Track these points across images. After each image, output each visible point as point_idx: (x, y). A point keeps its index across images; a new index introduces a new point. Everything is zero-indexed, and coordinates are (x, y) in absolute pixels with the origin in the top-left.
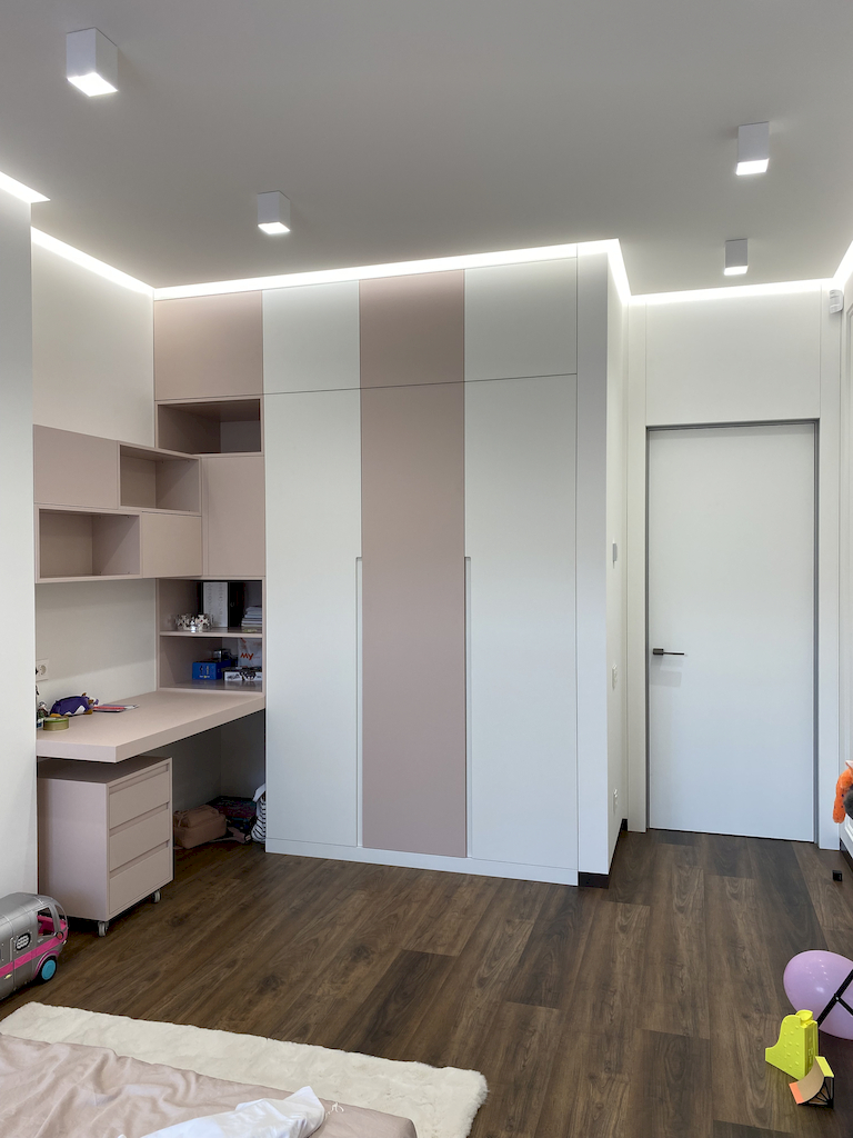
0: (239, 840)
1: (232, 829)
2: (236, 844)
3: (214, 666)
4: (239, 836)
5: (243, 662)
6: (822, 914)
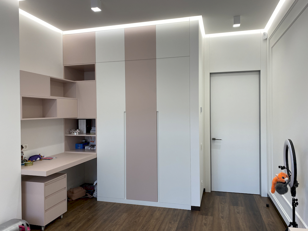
0: (89, 197)
1: (87, 194)
2: (88, 198)
3: (82, 145)
4: (89, 196)
5: (91, 143)
6: (264, 218)
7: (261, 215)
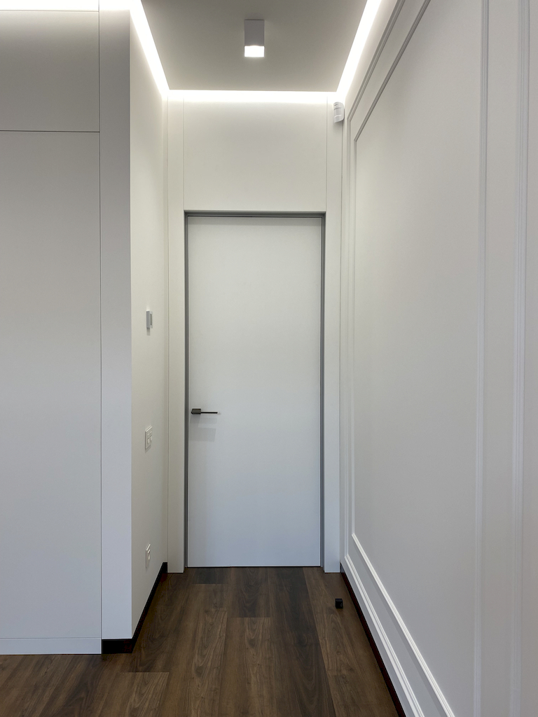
6: (327, 654)
7: (317, 644)
